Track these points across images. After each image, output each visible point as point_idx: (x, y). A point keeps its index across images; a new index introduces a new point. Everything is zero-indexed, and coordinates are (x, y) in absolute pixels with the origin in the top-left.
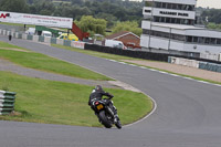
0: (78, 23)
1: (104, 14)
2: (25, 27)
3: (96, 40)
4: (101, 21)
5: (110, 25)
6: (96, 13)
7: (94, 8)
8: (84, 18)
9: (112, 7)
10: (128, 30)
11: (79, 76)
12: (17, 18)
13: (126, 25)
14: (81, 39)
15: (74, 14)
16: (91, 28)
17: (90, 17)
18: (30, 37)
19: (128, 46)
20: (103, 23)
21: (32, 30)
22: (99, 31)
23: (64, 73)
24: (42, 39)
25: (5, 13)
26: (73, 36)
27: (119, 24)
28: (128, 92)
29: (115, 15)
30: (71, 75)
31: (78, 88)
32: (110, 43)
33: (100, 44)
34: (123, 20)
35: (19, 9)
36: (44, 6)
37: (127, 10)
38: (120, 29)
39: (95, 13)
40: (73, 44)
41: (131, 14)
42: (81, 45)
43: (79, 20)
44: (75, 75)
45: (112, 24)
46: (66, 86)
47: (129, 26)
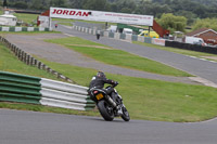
0: (159, 21)
1: (184, 12)
2: (107, 25)
3: (176, 37)
4: (181, 19)
5: (190, 22)
6: (177, 10)
7: (174, 6)
8: (164, 16)
9: (192, 5)
10: (208, 27)
11: (160, 72)
12: (98, 16)
13: (206, 22)
14: (161, 36)
15: (154, 12)
16: (171, 25)
17: (170, 15)
18: (111, 35)
19: (208, 42)
20: (182, 20)
21: (114, 28)
22: (179, 28)
23: (145, 70)
24: (123, 37)
25: (87, 11)
26: (153, 34)
27: (199, 21)
28: (209, 88)
29: (195, 12)
30: (152, 71)
31: (159, 84)
32: (190, 40)
33: (180, 41)
34: (203, 17)
35: (100, 7)
36: (125, 5)
37: (207, 7)
38: (200, 26)
39: (175, 11)
40: (154, 42)
41: (211, 11)
42: (162, 42)
43: (159, 17)
44: (156, 72)
45: (192, 21)
46: (147, 82)
47: (208, 23)
